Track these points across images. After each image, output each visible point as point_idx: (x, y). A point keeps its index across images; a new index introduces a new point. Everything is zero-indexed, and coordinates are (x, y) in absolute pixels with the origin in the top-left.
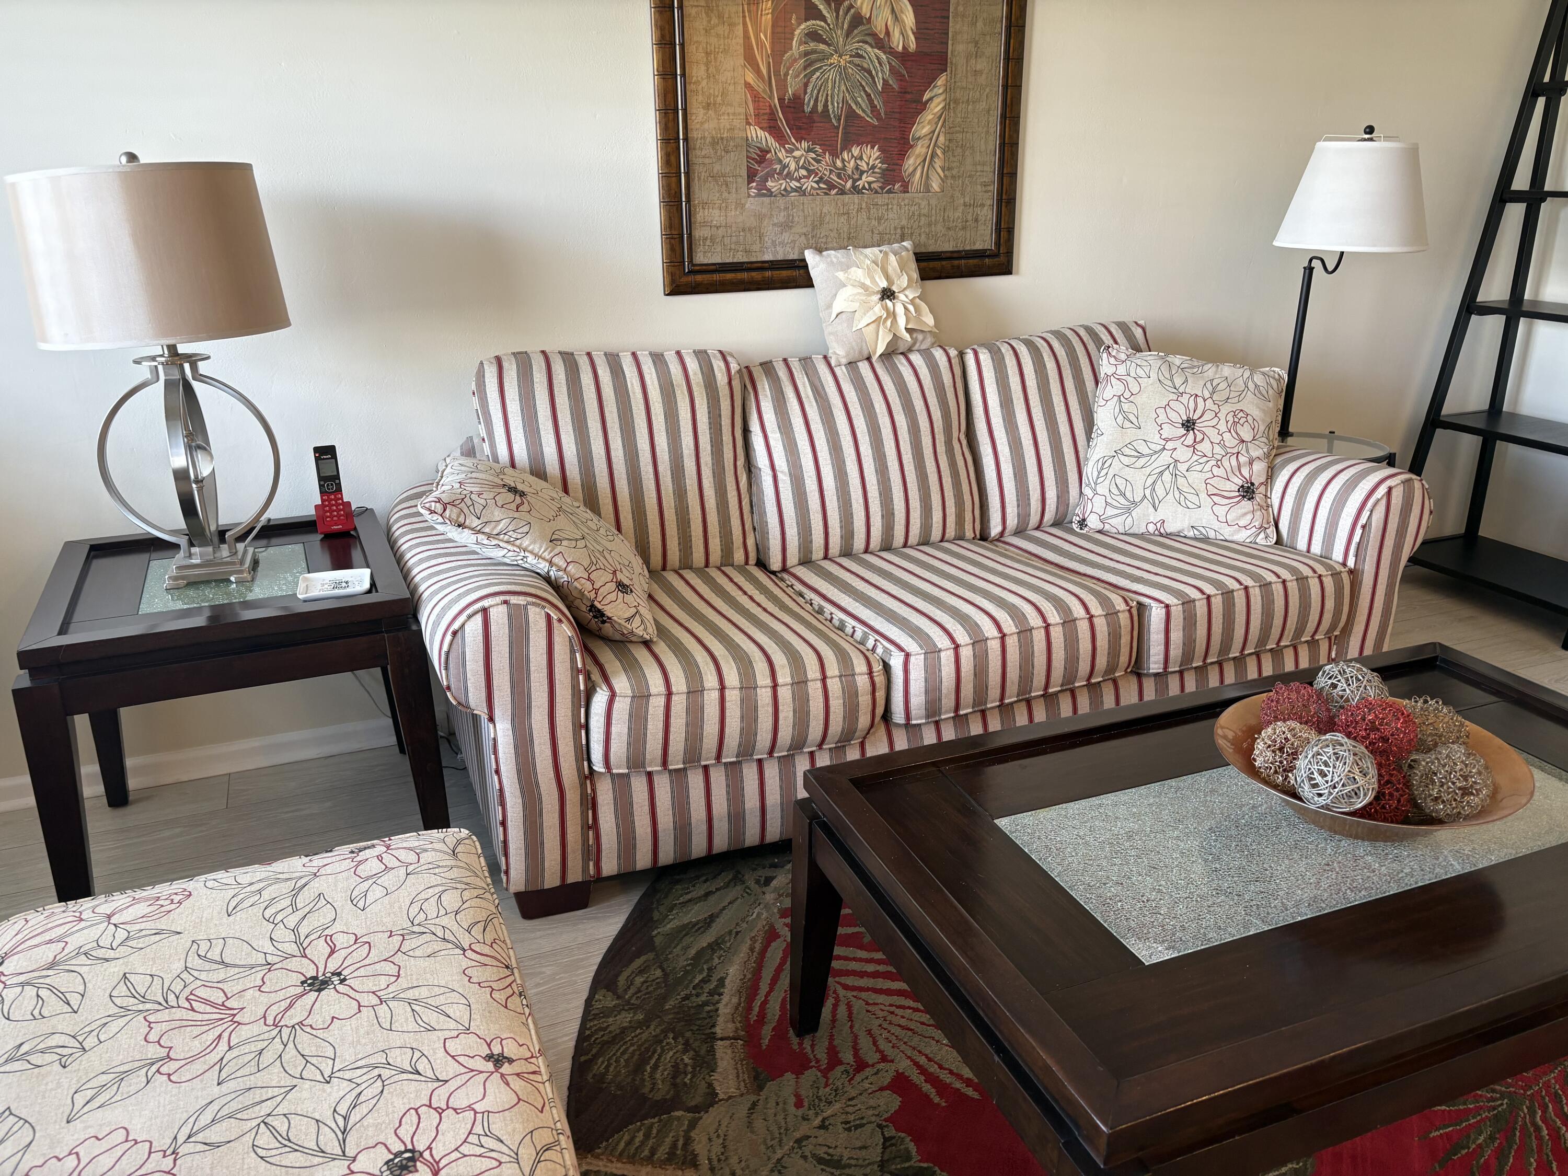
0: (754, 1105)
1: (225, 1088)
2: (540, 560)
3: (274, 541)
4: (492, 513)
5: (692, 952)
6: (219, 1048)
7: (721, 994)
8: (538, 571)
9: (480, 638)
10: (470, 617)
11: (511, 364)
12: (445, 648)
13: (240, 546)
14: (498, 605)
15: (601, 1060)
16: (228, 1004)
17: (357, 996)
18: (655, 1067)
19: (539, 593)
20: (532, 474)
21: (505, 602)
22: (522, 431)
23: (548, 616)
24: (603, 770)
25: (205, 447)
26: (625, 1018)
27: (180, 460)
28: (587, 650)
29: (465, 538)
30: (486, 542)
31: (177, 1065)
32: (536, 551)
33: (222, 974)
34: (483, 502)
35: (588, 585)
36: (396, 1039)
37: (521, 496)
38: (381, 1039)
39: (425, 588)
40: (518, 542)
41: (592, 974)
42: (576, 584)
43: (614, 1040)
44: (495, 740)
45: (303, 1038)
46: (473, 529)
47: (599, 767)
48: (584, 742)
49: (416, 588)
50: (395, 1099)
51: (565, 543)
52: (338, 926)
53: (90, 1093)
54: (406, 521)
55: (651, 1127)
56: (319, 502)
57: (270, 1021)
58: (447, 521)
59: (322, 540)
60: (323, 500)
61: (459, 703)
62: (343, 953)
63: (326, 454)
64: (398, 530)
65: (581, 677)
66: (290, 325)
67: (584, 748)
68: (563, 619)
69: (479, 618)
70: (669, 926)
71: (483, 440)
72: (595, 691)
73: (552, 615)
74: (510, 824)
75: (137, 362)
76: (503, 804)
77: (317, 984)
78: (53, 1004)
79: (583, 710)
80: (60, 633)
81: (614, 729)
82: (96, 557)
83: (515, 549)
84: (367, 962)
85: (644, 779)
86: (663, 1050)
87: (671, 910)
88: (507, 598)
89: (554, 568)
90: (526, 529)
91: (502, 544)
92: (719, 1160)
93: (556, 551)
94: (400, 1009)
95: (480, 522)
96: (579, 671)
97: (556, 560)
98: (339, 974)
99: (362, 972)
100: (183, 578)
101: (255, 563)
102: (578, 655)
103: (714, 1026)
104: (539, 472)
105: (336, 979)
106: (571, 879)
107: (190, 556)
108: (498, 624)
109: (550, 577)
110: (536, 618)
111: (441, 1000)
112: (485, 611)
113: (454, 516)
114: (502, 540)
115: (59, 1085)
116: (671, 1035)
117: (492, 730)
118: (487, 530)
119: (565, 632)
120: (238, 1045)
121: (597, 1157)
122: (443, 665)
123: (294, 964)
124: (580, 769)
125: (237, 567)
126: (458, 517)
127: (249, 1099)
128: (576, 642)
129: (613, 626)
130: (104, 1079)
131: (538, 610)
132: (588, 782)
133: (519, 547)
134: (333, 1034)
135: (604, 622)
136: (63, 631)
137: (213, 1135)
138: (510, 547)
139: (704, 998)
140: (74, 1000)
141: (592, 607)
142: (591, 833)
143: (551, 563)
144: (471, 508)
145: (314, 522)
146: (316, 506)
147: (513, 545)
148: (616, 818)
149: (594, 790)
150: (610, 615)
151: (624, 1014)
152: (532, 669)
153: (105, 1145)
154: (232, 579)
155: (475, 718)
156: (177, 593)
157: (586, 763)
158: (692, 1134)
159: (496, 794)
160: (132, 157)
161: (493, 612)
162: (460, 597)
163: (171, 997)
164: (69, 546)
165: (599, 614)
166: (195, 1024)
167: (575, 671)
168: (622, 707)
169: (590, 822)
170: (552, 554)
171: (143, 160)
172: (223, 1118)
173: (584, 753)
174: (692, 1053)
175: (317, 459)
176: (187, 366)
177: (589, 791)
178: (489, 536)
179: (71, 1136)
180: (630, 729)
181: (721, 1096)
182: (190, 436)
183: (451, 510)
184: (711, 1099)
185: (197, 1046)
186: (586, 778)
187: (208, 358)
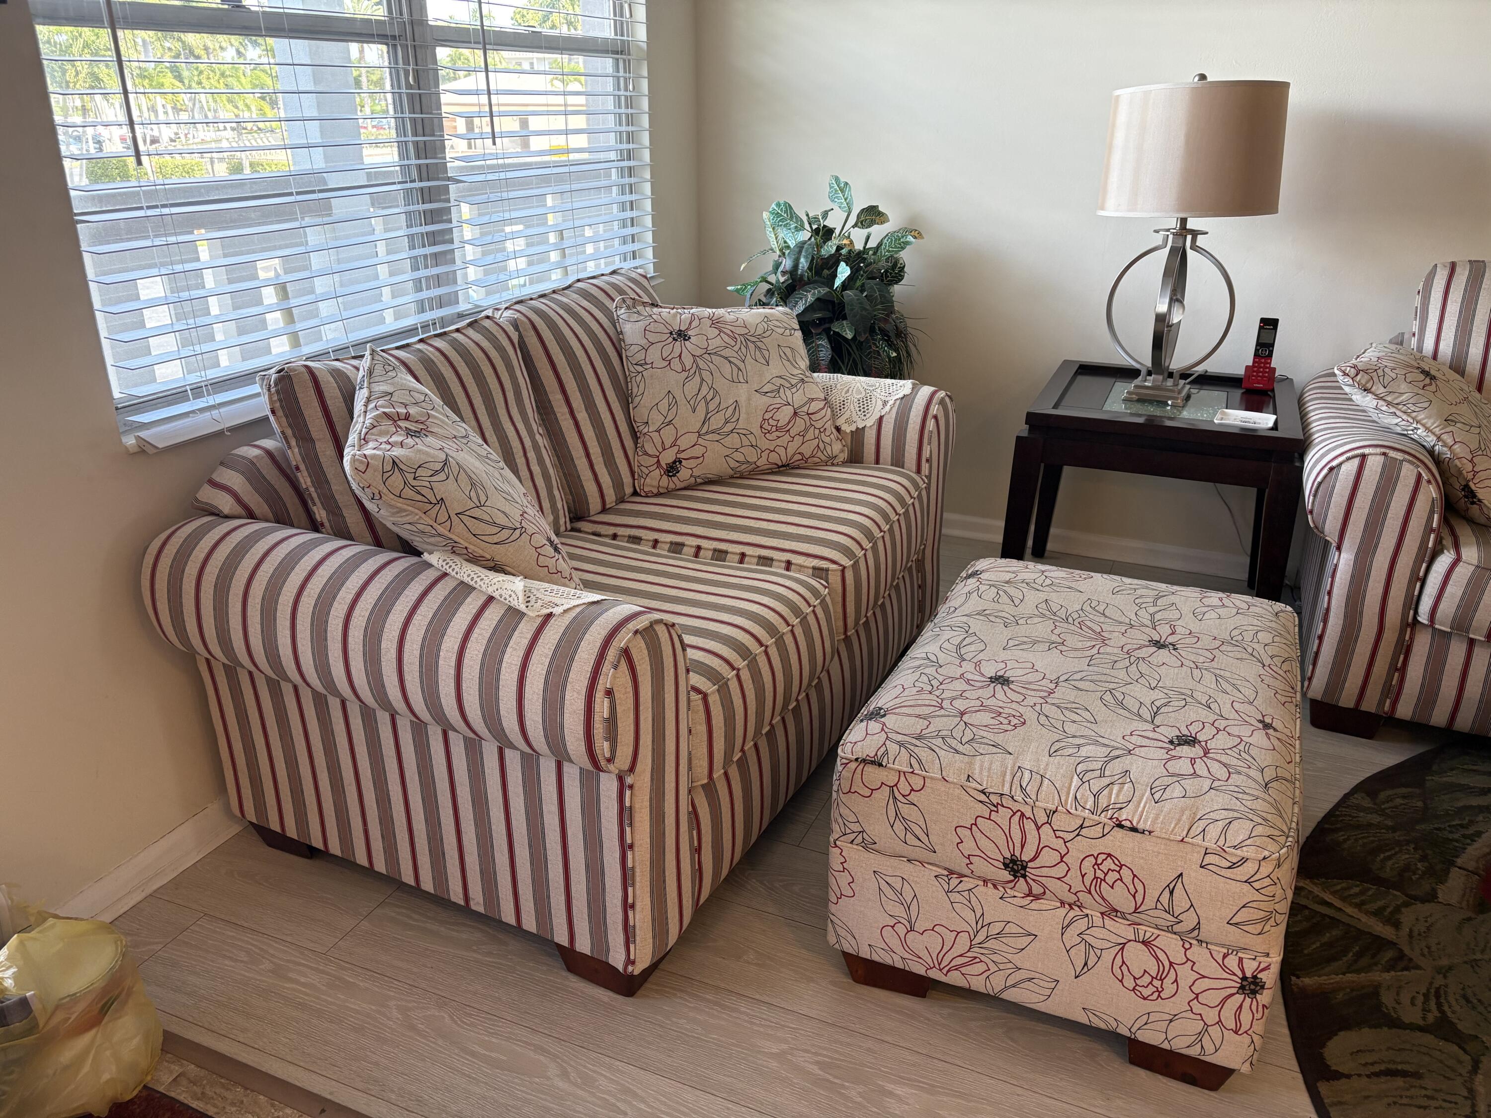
0: (1469, 919)
1: (1091, 668)
2: (1429, 434)
3: (1205, 387)
4: (1399, 386)
5: (1460, 804)
6: (1092, 651)
7: (1473, 841)
8: (1425, 444)
9: (1352, 478)
10: (1348, 459)
11: (1465, 269)
12: (1319, 479)
13: (1182, 382)
14: (1377, 454)
15: (1342, 833)
16: (1102, 634)
17: (1183, 660)
18: (1389, 858)
19: (1418, 455)
20: (1451, 367)
21: (1384, 454)
22: (1454, 330)
23: (1419, 476)
24: (1426, 622)
25: (1181, 301)
26: (1375, 819)
27: (1163, 308)
28: (1445, 520)
29: (1366, 401)
30: (1384, 408)
31: (1066, 649)
32: (1428, 425)
33: (1102, 619)
34: (1394, 376)
35: (1469, 467)
36: (1200, 687)
37: (1431, 379)
38: (1191, 684)
39: (1317, 437)
40: (1414, 414)
41: (1358, 782)
42: (1457, 462)
43: (1358, 827)
44: (1336, 566)
45: (1143, 667)
46: (1376, 395)
47: (1423, 618)
48: (1416, 593)
49: (1311, 435)
50: (1191, 713)
51: (1458, 425)
52: (1180, 622)
53: (1017, 643)
54: (1318, 391)
55: (1369, 889)
56: (1250, 364)
57: (1125, 650)
58: (1356, 384)
59: (1243, 393)
60: (1254, 362)
61: (1316, 527)
62: (1180, 637)
63: (1269, 325)
64: (1308, 397)
65: (1432, 536)
66: (1277, 212)
67: (1415, 599)
68: (1433, 481)
69: (1356, 462)
70: (1444, 779)
71: (1414, 335)
72: (1442, 552)
73: (1424, 475)
74: (1326, 639)
75: (1157, 231)
76: (1325, 621)
77: (1159, 645)
78: (1004, 599)
79: (1424, 565)
80: (1053, 408)
81: (1449, 589)
82: (1081, 374)
83: (1409, 419)
84: (1194, 646)
85: (1464, 647)
86: (1400, 851)
87: (1452, 769)
88: (1387, 451)
89: (1440, 443)
90: (1426, 405)
91: (1398, 413)
92: (1419, 934)
93: (1448, 429)
94: (1209, 678)
95: (1385, 390)
96: (1432, 530)
97: (1444, 437)
98: (1174, 645)
99: (1189, 650)
100: (1136, 394)
101: (1188, 397)
102: (1436, 516)
103: (1457, 857)
104: (1458, 366)
105: (1171, 646)
106: (1365, 707)
107: (1145, 381)
108: (1371, 470)
109: (1434, 451)
110: (1408, 473)
111: (1239, 682)
112: (1364, 457)
113: (1363, 382)
114: (1400, 410)
115: (1002, 633)
116: (1413, 846)
117: (1336, 557)
118: (1389, 399)
119: (1430, 492)
120: (1103, 654)
121: (1315, 884)
122: (1313, 492)
123: (1147, 630)
124: (1405, 615)
125: (1176, 395)
126: (1367, 382)
127: (1104, 678)
128: (1438, 505)
129: (1481, 509)
130: (1025, 639)
131: (1411, 467)
132: (1409, 630)
133: (1413, 419)
134: (1163, 670)
135: (1473, 503)
136: (1056, 406)
137: (1080, 684)
138: (1405, 417)
139: (1456, 836)
140: (1017, 602)
141: (1466, 488)
142: (1396, 674)
143: (1439, 438)
144: (1381, 378)
145: (1241, 379)
146: (1247, 367)
147: (1409, 416)
148: (1425, 670)
149: (1412, 639)
150: (1481, 497)
151: (1374, 816)
152: (1389, 515)
153: (1021, 665)
154: (1170, 402)
155: (1327, 544)
156: (1129, 403)
157: (1412, 612)
158: (1403, 910)
159: (1323, 611)
160: (1203, 77)
161: (1370, 461)
162: (1345, 444)
163: (1070, 620)
164: (1066, 362)
165: (1471, 495)
166: (1081, 635)
167: (1428, 530)
168: (1463, 573)
169: (1399, 665)
170: (1443, 431)
171: (1210, 79)
172: (1087, 680)
173: (1412, 602)
174: (1426, 864)
175: (1261, 328)
176: (1189, 237)
177: (1407, 638)
178: (1389, 404)
179: (1004, 655)
180: (1464, 593)
181: (1440, 900)
182: (1174, 292)
183: (1363, 376)
184: (1431, 897)
185: (1080, 645)
186: (1408, 625)
187: (1207, 233)
